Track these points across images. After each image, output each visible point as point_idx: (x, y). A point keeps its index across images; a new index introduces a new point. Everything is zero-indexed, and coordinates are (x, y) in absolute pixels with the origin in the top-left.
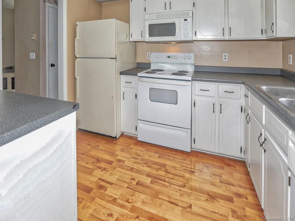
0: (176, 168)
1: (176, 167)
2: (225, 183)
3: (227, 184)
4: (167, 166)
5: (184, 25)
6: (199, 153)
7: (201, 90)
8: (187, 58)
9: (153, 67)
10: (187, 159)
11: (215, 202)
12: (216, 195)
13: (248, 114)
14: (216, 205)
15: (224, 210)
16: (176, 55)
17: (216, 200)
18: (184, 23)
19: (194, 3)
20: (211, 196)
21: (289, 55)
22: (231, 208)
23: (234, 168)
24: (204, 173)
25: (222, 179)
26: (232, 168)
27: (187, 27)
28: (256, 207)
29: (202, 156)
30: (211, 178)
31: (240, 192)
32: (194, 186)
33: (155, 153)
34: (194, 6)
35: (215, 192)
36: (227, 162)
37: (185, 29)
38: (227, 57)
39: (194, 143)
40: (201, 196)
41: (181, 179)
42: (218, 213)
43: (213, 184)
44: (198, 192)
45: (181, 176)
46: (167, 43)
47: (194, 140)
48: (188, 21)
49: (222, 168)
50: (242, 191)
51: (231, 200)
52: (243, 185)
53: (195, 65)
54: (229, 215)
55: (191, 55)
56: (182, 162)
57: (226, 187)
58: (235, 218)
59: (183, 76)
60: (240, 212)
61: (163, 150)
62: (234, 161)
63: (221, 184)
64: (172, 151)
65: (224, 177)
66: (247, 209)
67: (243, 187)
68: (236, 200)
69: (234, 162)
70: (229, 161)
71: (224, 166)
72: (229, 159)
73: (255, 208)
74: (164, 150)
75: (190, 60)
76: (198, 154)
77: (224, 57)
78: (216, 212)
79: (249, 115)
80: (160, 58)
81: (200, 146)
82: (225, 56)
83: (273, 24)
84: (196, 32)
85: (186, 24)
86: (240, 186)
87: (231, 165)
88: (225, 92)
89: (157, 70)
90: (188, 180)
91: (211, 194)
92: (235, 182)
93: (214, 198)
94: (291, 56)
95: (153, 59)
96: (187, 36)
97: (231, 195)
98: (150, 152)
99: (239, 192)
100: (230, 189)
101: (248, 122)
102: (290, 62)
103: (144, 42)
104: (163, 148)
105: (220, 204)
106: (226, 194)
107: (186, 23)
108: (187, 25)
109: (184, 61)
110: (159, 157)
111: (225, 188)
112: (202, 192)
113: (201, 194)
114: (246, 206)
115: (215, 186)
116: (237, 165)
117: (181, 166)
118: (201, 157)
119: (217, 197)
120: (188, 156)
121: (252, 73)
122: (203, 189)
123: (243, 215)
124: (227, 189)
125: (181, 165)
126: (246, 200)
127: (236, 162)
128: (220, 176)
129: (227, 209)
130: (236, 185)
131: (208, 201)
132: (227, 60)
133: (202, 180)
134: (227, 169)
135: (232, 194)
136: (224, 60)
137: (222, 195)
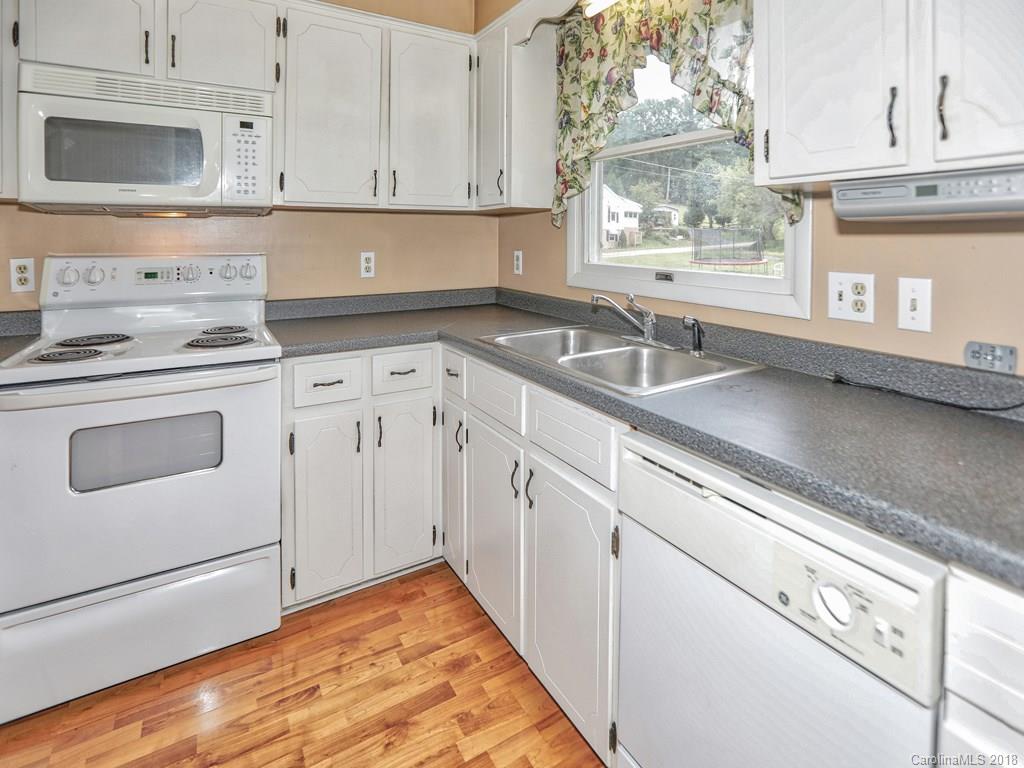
0: (243, 721)
1: (243, 717)
2: (415, 659)
3: (422, 655)
4: (199, 741)
5: (239, 146)
6: (310, 614)
7: (316, 385)
8: (238, 276)
9: (54, 329)
10: (275, 658)
11: (412, 731)
12: (404, 709)
13: (461, 424)
14: (418, 739)
15: (439, 736)
16: (188, 266)
17: (413, 724)
18: (239, 138)
19: (278, 65)
20: (394, 725)
21: (516, 253)
22: (453, 717)
23: (421, 599)
24: (350, 668)
25: (404, 650)
26: (418, 601)
27: (250, 154)
28: (502, 663)
29: (323, 616)
30: (375, 669)
31: (459, 654)
32: (331, 736)
33: (118, 725)
34: (278, 79)
35: (401, 704)
36: (400, 591)
37: (243, 160)
38: (372, 265)
39: (293, 585)
40: (368, 747)
41: (278, 748)
42: (429, 758)
43: (386, 684)
44: (356, 744)
45: (275, 738)
46: (139, 215)
47: (293, 576)
48: (255, 131)
49: (394, 618)
50: (462, 647)
51: (445, 693)
52: (458, 629)
53: (268, 299)
54: (455, 738)
55: (251, 264)
56: (259, 683)
57: (424, 666)
58: (472, 731)
59: (244, 346)
60: (477, 706)
61: (159, 685)
62: (416, 577)
63: (407, 666)
64: (201, 669)
65: (407, 641)
66: (488, 685)
67: (460, 634)
68: (457, 681)
69: (417, 581)
70: (405, 585)
71: (396, 608)
72: (402, 580)
73: (501, 668)
74: (162, 687)
75: (250, 282)
76: (306, 618)
77: (363, 264)
78: (422, 760)
79: (465, 427)
80: (99, 283)
81: (313, 588)
82: (368, 260)
83: (502, 173)
84: (282, 174)
85: (246, 142)
86: (454, 639)
87: (413, 593)
88: (392, 373)
89: (89, 338)
90: (305, 729)
91: (391, 719)
92: (439, 637)
93: (406, 724)
94: (520, 254)
95: (60, 289)
96: (250, 188)
97: (441, 679)
98: (85, 739)
99: (455, 657)
100: (434, 664)
101: (461, 447)
102: (518, 269)
103: (15, 207)
104: (155, 681)
105: (426, 727)
106: (431, 684)
107: (247, 138)
108: (254, 147)
109: (223, 288)
110: (147, 731)
111: (422, 672)
112: (364, 734)
113: (365, 742)
114: (481, 681)
115: (394, 685)
116: (427, 584)
117: (259, 699)
118: (322, 623)
119: (411, 713)
120: (273, 646)
121: (437, 306)
122: (365, 720)
123: (485, 709)
124: (427, 670)
125: (259, 695)
126: (477, 665)
127: (423, 579)
128: (395, 647)
129: (448, 723)
130: (443, 644)
131: (391, 746)
132: (372, 274)
133: (352, 695)
134: (406, 613)
135: (442, 674)
136: (364, 274)
137: (421, 697)
